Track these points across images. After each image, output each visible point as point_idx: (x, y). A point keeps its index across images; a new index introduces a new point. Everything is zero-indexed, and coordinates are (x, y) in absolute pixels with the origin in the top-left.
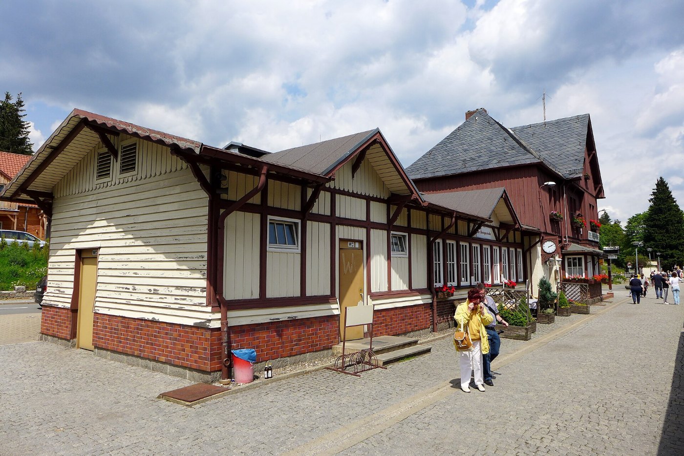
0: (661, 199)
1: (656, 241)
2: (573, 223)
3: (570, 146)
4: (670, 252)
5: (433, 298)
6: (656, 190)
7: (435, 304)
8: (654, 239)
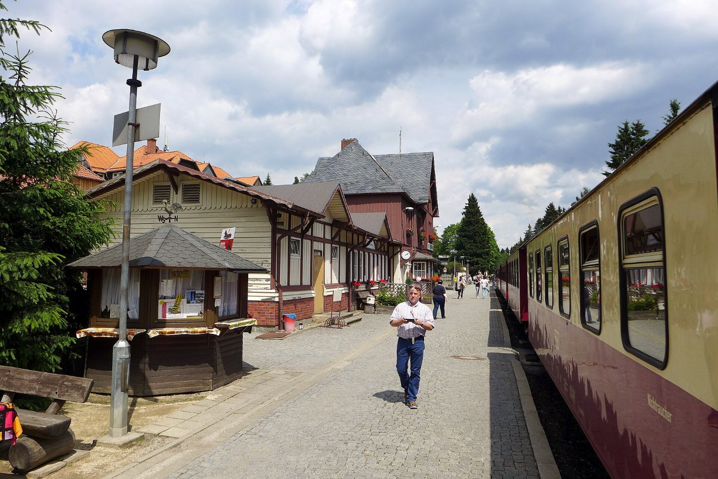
0: (471, 213)
1: (466, 250)
2: (419, 236)
3: (419, 177)
4: (475, 259)
5: (349, 289)
6: (468, 204)
7: (351, 293)
8: (464, 248)
